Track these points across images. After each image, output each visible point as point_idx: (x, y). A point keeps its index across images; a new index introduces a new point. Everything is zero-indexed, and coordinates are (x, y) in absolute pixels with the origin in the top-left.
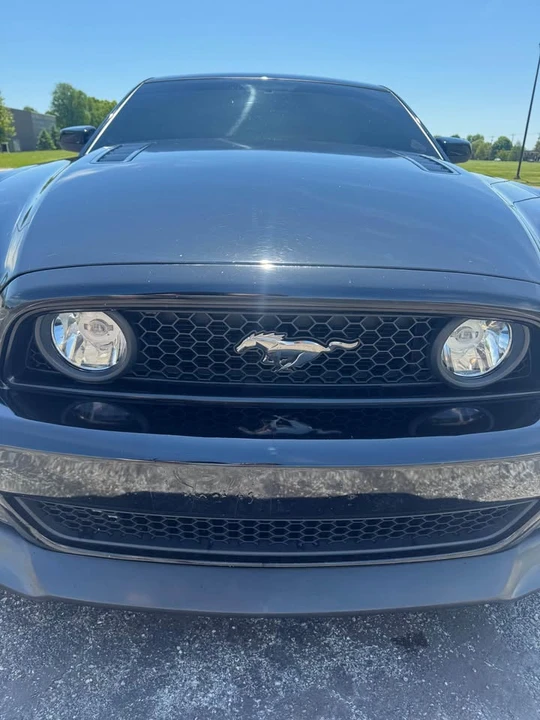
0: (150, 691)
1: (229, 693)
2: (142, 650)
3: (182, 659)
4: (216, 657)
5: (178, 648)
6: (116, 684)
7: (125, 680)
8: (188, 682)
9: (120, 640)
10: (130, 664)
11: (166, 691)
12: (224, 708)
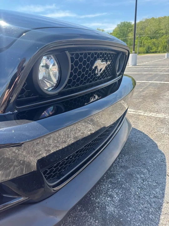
0: (106, 213)
1: (117, 191)
2: (85, 211)
3: (97, 199)
4: (102, 190)
5: (92, 199)
6: (96, 224)
7: (96, 220)
8: (107, 201)
9: (76, 217)
10: (90, 217)
11: (108, 208)
12: (121, 195)
